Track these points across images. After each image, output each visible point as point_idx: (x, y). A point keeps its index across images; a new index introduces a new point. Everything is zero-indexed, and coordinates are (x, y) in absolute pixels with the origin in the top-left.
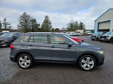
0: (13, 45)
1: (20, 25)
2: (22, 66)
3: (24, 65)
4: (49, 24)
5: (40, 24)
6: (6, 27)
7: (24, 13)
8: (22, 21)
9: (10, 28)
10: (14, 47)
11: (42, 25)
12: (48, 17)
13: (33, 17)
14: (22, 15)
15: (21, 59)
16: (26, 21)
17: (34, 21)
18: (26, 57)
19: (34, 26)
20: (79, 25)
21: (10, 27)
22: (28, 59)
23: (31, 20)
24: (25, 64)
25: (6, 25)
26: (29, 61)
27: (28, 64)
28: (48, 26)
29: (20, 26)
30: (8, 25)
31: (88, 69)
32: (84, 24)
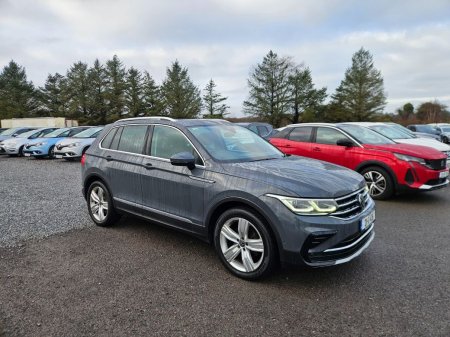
1: (254, 101)
4: (372, 85)
6: (211, 110)
9: (222, 111)
17: (304, 78)
21: (224, 108)
25: (213, 102)
28: (364, 96)
29: (251, 104)
30: (217, 104)
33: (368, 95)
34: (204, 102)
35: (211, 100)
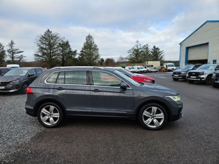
0: (32, 89)
1: (40, 54)
2: (45, 123)
3: (48, 121)
4: (94, 50)
5: (76, 51)
6: (13, 58)
7: (47, 30)
8: (44, 46)
9: (20, 59)
10: (33, 92)
11: (80, 53)
12: (91, 37)
13: (64, 38)
14: (43, 35)
15: (44, 111)
16: (51, 46)
17: (66, 45)
18: (52, 108)
19: (66, 54)
20: (152, 52)
21: (21, 57)
22: (55, 111)
23: (60, 44)
24: (51, 119)
25: (13, 53)
26: (57, 115)
27: (55, 119)
28: (91, 55)
29: (39, 56)
30: (17, 54)
31: (155, 127)
32: (160, 51)
33: (93, 54)
34: (7, 53)
35: (12, 52)
